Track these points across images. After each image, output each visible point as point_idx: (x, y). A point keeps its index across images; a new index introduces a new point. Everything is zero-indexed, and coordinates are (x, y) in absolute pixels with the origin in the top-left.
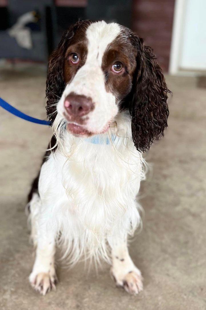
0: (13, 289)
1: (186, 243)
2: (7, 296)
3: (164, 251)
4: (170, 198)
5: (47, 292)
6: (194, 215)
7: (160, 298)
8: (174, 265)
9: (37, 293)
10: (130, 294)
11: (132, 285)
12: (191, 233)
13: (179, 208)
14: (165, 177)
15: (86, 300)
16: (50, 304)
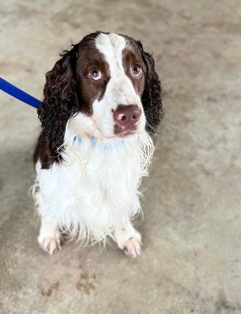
0: (23, 248)
1: (192, 205)
2: (18, 254)
3: (168, 214)
4: (187, 150)
5: (54, 252)
6: (207, 173)
7: (155, 262)
8: (175, 229)
9: (45, 253)
10: (129, 257)
11: (131, 250)
12: (198, 194)
13: (193, 164)
14: (187, 121)
15: (89, 260)
16: (56, 263)
